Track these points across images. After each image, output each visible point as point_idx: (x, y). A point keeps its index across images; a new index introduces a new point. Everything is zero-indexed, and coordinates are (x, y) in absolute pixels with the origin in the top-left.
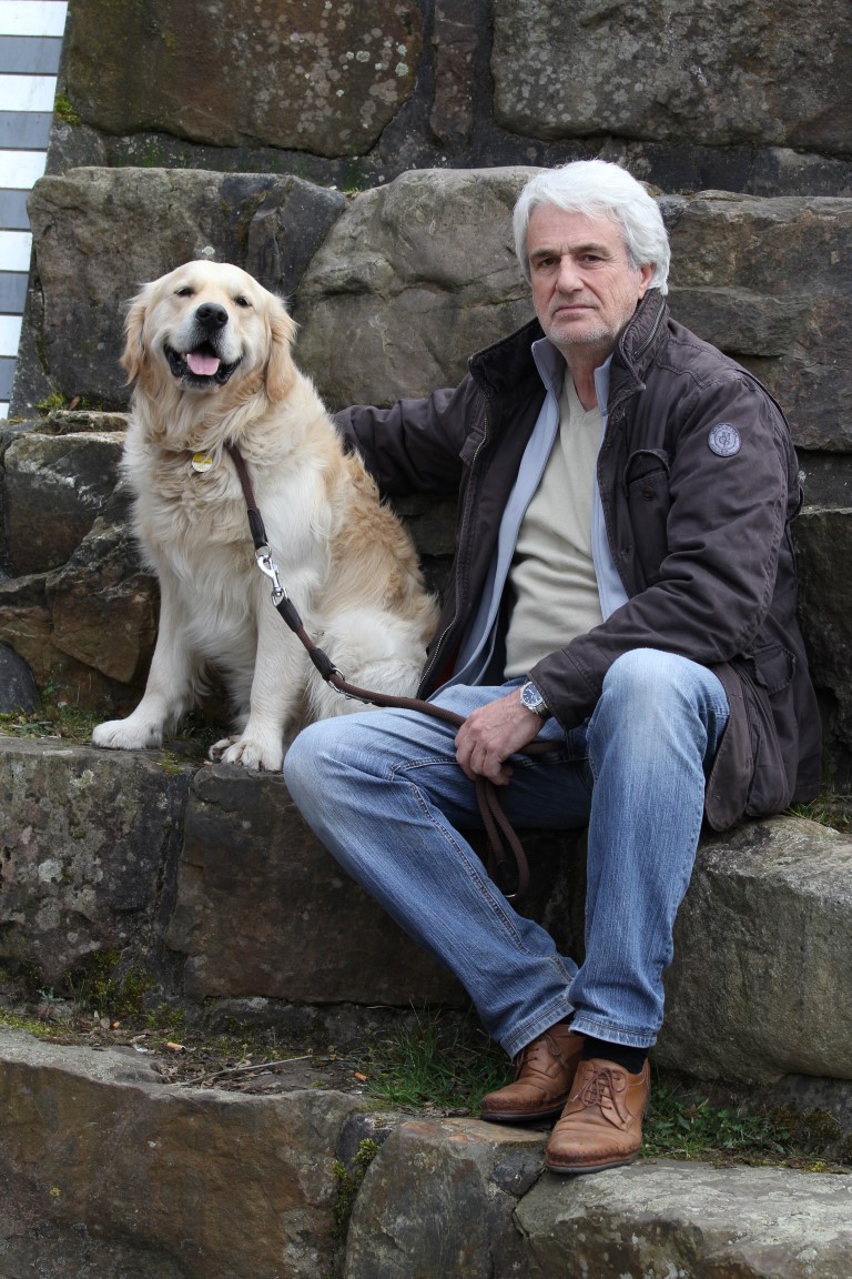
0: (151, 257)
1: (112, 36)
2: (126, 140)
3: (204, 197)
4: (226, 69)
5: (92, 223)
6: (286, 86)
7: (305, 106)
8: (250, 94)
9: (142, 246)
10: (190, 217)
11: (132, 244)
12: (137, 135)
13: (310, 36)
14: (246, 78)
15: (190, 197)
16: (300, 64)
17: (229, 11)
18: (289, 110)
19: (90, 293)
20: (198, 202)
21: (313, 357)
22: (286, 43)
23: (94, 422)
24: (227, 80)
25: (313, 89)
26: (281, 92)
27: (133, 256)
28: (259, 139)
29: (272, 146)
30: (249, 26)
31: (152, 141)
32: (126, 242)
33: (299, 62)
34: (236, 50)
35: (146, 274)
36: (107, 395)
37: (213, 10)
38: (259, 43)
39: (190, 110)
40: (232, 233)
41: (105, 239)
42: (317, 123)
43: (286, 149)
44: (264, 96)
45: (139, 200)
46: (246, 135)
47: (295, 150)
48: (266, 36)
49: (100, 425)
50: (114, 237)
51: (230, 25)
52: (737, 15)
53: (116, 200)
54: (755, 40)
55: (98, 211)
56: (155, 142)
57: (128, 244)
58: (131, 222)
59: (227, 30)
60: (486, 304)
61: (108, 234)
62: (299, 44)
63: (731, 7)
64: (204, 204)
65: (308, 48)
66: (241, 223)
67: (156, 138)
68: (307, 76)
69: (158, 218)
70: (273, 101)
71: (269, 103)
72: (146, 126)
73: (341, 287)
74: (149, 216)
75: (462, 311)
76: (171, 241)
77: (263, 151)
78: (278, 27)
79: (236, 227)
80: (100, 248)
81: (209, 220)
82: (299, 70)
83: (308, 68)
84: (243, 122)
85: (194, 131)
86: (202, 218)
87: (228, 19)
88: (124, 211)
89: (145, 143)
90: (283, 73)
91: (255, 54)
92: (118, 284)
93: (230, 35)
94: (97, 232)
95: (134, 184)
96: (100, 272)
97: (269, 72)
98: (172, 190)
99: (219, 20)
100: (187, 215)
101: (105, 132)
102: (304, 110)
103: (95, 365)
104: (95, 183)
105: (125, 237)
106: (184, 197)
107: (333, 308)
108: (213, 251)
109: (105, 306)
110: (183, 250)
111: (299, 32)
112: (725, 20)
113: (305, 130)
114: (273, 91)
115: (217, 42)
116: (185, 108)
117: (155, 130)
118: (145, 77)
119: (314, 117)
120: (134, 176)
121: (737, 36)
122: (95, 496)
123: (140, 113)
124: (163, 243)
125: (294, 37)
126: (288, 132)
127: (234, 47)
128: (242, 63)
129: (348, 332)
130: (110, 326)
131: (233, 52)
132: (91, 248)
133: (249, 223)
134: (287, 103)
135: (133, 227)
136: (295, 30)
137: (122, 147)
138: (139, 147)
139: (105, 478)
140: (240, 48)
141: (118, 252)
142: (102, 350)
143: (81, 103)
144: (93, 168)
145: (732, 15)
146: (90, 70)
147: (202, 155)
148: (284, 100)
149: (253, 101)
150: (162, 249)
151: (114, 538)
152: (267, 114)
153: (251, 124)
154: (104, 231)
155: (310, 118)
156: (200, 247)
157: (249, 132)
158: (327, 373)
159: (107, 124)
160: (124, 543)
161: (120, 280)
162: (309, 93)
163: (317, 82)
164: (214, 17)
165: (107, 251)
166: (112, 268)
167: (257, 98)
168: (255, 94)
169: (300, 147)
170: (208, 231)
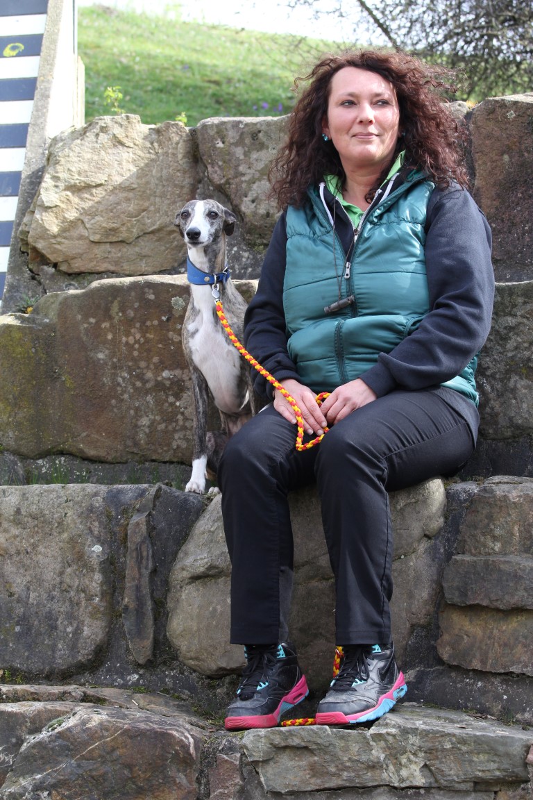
0: (53, 556)
1: (24, 381)
2: (40, 462)
3: (91, 505)
4: (113, 402)
5: (6, 531)
6: (161, 412)
7: (177, 428)
8: (134, 421)
9: (45, 548)
10: (81, 522)
11: (37, 546)
12: (48, 457)
13: (178, 372)
14: (129, 408)
15: (81, 506)
16: (172, 395)
17: (113, 356)
18: (166, 432)
19: (8, 586)
20: (87, 509)
21: (184, 630)
22: (159, 379)
23: (6, 694)
24: (115, 410)
25: (183, 414)
26: (158, 418)
27: (39, 556)
28: (143, 455)
29: (153, 461)
30: (129, 367)
31: (60, 461)
32: (33, 544)
33: (170, 393)
34: (121, 386)
35: (50, 570)
36: (24, 668)
37: (101, 356)
38: (138, 380)
39: (88, 436)
40: (115, 534)
41: (16, 542)
42: (188, 440)
43: (165, 463)
44: (145, 421)
45: (41, 511)
46: (133, 453)
47: (171, 462)
48: (144, 374)
49: (11, 696)
50: (24, 541)
51: (115, 367)
52: (511, 334)
53: (23, 511)
54: (527, 353)
55: (10, 521)
56: (62, 462)
57: (34, 546)
58: (36, 529)
59: (113, 371)
60: (320, 580)
61: (18, 539)
62: (169, 379)
63: (505, 328)
64: (92, 511)
65: (177, 381)
66: (122, 525)
67: (63, 459)
68: (178, 404)
69: (56, 525)
70: (153, 425)
71: (149, 427)
72: (55, 450)
73: (203, 572)
74: (50, 523)
75: (300, 586)
76: (68, 542)
77: (147, 464)
78: (152, 366)
79: (117, 529)
80: (13, 551)
81: (96, 524)
82: (171, 399)
83: (178, 397)
84: (129, 443)
85: (92, 452)
86: (91, 524)
87: (113, 363)
88: (30, 520)
89: (55, 464)
90: (159, 403)
91: (136, 389)
92: (29, 578)
93: (115, 375)
94: (10, 538)
95: (37, 498)
96: (14, 570)
97: (147, 402)
98: (67, 501)
99: (106, 363)
100: (78, 521)
101: (23, 457)
102: (177, 431)
103: (14, 644)
104: (7, 499)
105: (32, 541)
106: (76, 507)
107: (198, 590)
108: (101, 549)
109: (19, 597)
110: (77, 549)
111: (169, 370)
112: (502, 339)
113: (178, 447)
114: (152, 417)
115: (106, 382)
116: (85, 434)
117: (62, 453)
118: (51, 411)
119: (185, 436)
120: (37, 492)
121: (512, 351)
122: (7, 755)
123: (49, 440)
124: (61, 545)
125: (166, 374)
126: (165, 449)
127: (119, 384)
128: (126, 396)
129: (211, 609)
130: (24, 614)
131: (119, 388)
132: (6, 551)
133: (128, 525)
134: (163, 426)
135: (37, 532)
136: (166, 368)
137: (36, 468)
138: (50, 467)
139: (14, 740)
140: (124, 385)
141: (27, 553)
142: (19, 632)
143: (3, 435)
144: (5, 487)
145: (507, 334)
146: (9, 408)
147: (99, 471)
148: (159, 424)
149: (136, 426)
150: (61, 549)
151: (21, 791)
152: (148, 435)
153: (136, 444)
154: (15, 537)
155: (182, 437)
156: (89, 546)
157: (135, 450)
158: (196, 641)
159: (24, 450)
160: (29, 793)
161: (30, 575)
162: (180, 417)
163: (186, 408)
164: (102, 362)
165: (18, 553)
166: (23, 566)
167: (139, 423)
168: (137, 420)
169: (175, 460)
170: (96, 533)
